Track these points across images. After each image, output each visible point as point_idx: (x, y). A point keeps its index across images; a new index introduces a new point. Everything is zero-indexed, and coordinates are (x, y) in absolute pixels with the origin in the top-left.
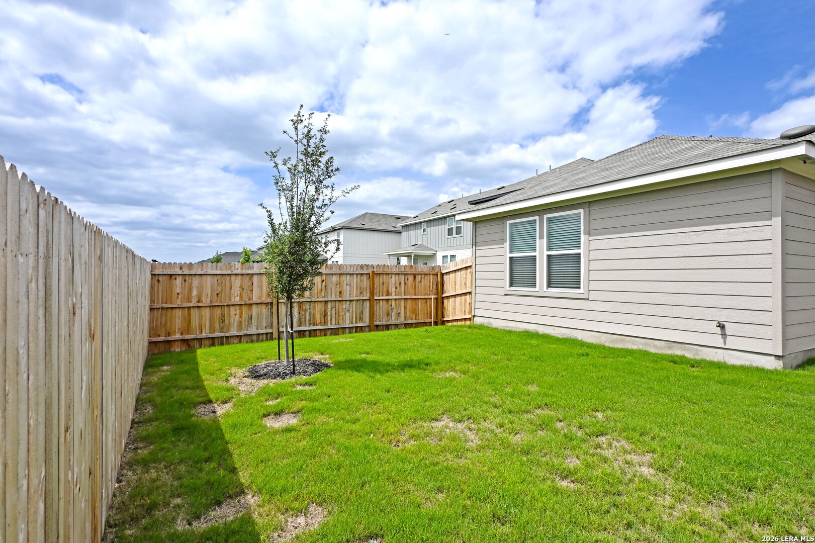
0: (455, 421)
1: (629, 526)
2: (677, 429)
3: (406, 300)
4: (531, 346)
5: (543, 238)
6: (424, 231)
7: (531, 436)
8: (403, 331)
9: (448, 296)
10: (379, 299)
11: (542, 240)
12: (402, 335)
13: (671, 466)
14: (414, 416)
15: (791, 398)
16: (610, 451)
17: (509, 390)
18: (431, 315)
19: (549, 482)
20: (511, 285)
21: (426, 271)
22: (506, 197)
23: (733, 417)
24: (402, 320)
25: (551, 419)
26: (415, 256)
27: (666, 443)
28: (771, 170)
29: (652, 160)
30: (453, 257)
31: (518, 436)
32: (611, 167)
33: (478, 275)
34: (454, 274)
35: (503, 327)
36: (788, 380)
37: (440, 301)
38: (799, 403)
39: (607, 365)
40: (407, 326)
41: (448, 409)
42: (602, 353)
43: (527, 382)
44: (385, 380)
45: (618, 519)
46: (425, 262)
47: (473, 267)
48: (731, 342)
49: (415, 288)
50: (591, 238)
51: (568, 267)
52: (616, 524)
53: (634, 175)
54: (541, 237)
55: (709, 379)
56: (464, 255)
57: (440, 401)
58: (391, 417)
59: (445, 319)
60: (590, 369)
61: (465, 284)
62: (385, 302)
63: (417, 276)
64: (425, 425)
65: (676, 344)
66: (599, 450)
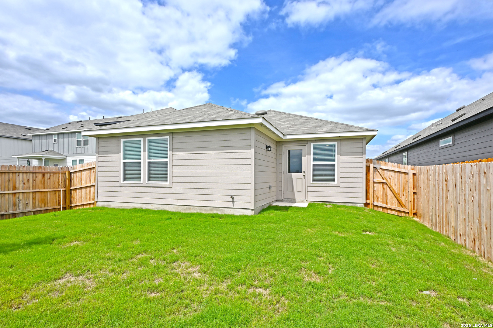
0: (76, 276)
1: (186, 306)
2: (212, 250)
3: (34, 193)
4: (137, 217)
5: (146, 152)
6: (55, 140)
7: (133, 273)
8: (31, 217)
9: (75, 189)
10: (5, 194)
11: (145, 153)
12: (29, 220)
13: (208, 269)
14: (37, 280)
15: (256, 226)
16: (179, 269)
17: (121, 246)
18: (59, 203)
19: (143, 298)
20: (124, 180)
21: (54, 170)
22: (121, 123)
23: (235, 239)
24: (30, 208)
25: (147, 260)
26: (45, 159)
27: (206, 258)
28: (251, 128)
29: (204, 114)
30: (81, 161)
31: (125, 274)
32: (185, 115)
33: (100, 173)
34: (80, 173)
35: (119, 207)
36: (255, 219)
37: (68, 193)
38: (258, 228)
39: (180, 223)
40: (35, 213)
41: (70, 269)
42: (178, 216)
43: (133, 240)
44: (8, 258)
45: (181, 305)
46: (56, 164)
47: (96, 168)
48: (237, 205)
49: (44, 183)
50: (173, 153)
51: (160, 169)
52: (180, 308)
53: (195, 121)
54: (144, 151)
55: (227, 223)
56: (90, 160)
57: (64, 264)
58: (12, 287)
59: (73, 205)
60: (171, 226)
61: (90, 180)
62: (11, 196)
63: (46, 175)
64: (48, 285)
65: (214, 208)
66: (173, 270)
